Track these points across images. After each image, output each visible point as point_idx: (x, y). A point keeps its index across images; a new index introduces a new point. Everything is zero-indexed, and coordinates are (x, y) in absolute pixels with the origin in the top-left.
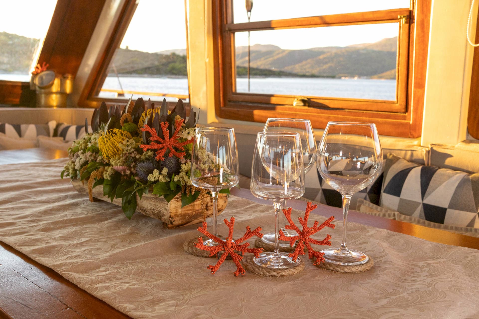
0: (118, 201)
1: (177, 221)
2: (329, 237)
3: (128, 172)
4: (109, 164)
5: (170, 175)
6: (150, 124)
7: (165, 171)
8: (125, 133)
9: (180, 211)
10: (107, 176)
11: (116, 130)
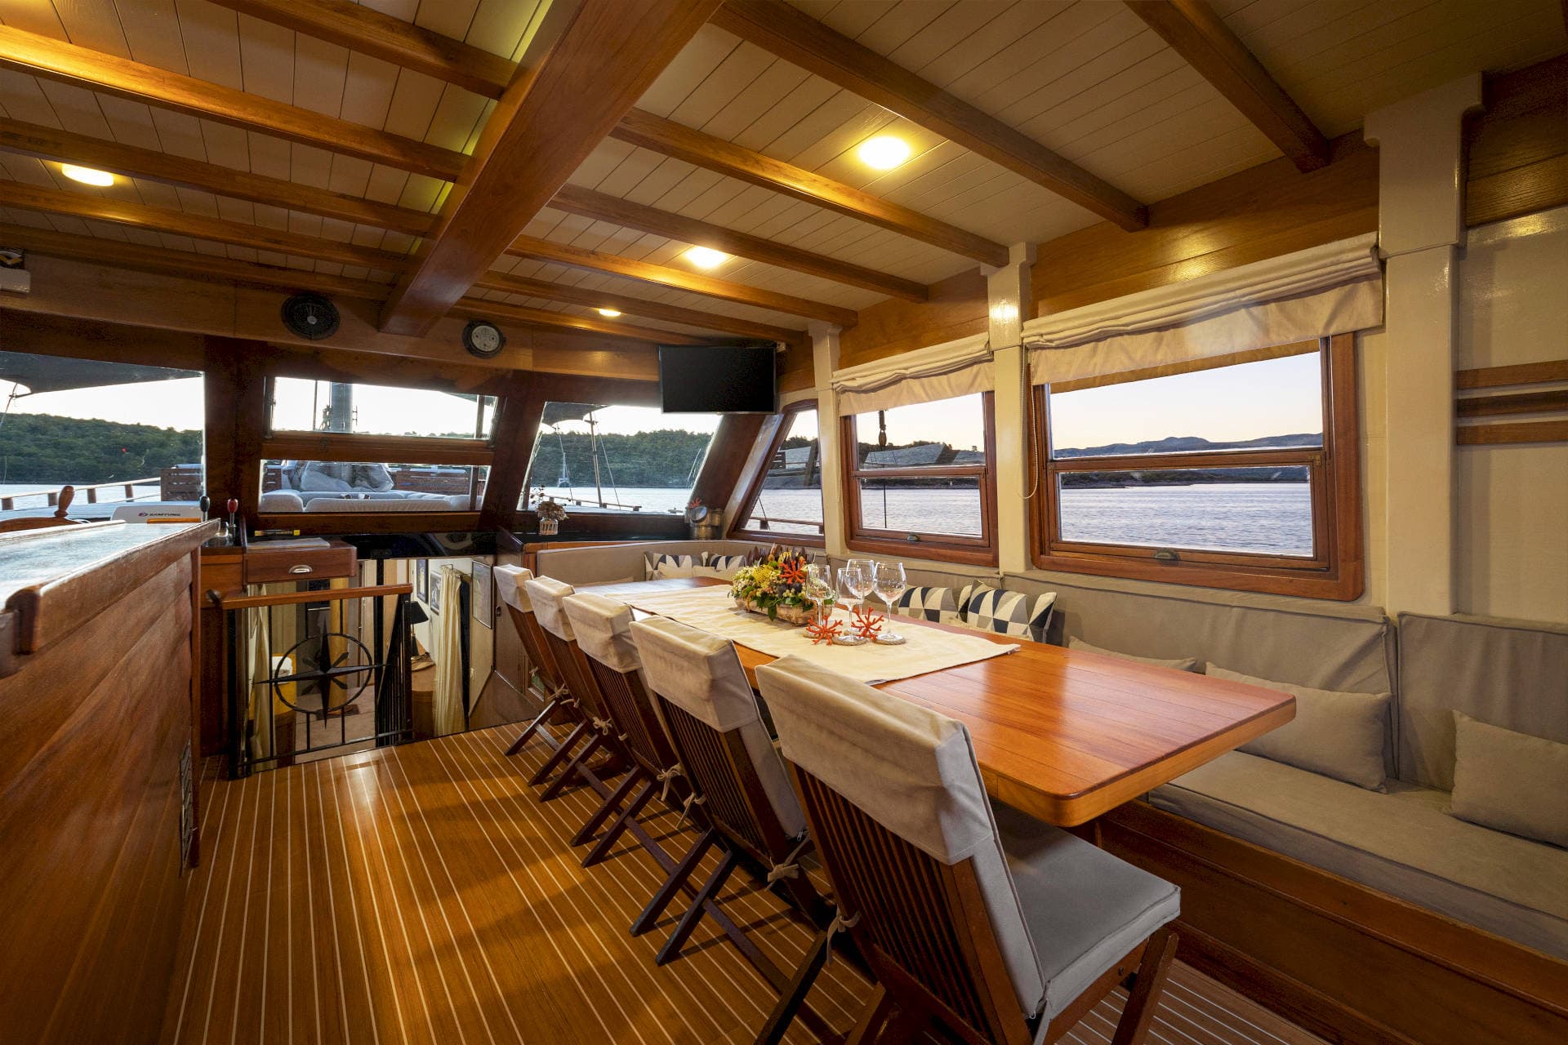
0: (765, 611)
1: (800, 621)
2: (880, 626)
3: (772, 592)
4: (760, 587)
5: (796, 593)
6: (785, 562)
7: (793, 590)
8: (770, 567)
9: (802, 615)
10: (758, 594)
11: (764, 566)
